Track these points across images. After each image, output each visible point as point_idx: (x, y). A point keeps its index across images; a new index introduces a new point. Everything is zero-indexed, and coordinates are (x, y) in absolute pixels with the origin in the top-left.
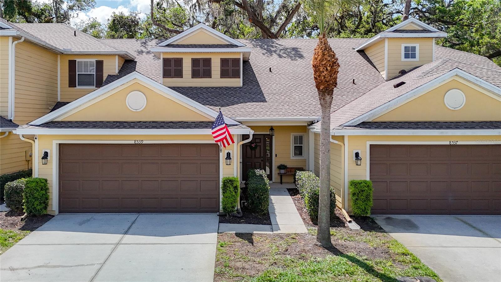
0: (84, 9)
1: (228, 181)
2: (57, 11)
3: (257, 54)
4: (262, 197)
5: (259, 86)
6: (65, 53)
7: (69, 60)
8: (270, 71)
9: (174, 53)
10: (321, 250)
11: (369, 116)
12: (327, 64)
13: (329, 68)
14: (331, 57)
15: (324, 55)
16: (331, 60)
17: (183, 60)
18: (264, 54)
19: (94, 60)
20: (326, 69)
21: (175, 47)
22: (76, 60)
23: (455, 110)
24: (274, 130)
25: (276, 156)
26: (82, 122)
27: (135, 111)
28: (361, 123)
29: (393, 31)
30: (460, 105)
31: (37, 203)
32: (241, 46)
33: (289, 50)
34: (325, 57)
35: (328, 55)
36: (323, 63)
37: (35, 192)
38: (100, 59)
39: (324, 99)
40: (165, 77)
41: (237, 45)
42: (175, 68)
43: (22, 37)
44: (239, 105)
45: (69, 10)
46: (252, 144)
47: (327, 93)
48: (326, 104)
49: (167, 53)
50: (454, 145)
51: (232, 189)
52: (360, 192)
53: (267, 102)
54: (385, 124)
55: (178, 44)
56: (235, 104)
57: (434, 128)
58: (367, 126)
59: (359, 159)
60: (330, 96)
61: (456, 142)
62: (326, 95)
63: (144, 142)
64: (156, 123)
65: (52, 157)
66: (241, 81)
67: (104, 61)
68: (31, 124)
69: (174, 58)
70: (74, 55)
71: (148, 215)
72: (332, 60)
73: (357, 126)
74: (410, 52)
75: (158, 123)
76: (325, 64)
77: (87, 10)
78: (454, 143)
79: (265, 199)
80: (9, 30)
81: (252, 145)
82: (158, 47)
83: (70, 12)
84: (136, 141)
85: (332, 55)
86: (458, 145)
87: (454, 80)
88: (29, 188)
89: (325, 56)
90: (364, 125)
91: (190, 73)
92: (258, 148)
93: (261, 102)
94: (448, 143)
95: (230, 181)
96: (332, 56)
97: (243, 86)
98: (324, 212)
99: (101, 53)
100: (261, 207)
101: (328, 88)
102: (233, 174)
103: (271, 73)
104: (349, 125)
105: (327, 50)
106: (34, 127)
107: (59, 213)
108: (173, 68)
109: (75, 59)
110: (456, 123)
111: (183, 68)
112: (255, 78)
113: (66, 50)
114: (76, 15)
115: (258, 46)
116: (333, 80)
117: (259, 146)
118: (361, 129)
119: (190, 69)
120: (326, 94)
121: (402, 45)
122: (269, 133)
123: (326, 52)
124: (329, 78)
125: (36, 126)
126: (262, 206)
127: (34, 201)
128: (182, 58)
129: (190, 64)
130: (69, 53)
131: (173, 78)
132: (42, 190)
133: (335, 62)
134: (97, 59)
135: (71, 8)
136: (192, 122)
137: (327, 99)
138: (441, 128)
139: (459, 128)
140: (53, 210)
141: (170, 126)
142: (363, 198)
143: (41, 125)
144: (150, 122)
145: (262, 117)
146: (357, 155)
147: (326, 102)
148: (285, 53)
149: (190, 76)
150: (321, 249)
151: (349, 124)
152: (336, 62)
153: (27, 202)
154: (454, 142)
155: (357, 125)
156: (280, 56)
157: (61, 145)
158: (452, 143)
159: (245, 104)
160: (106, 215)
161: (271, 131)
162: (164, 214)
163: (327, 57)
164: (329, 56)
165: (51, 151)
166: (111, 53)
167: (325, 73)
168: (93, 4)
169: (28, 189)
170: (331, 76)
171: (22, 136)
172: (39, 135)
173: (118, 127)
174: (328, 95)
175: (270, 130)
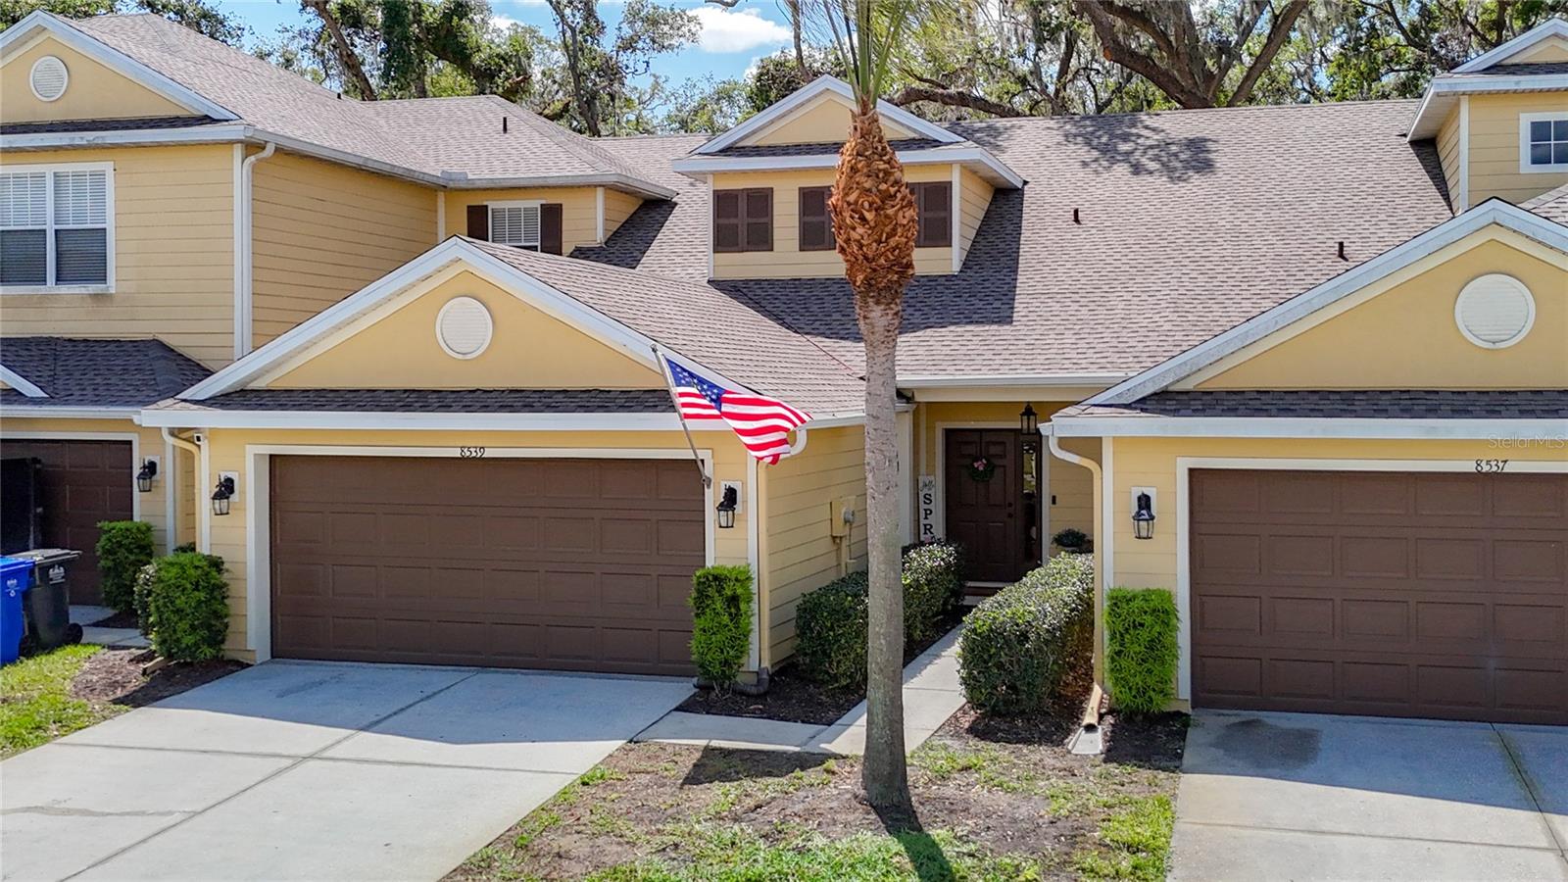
0: (670, 45)
1: (711, 578)
2: (576, 57)
3: (1060, 166)
4: (829, 635)
5: (1015, 272)
6: (451, 185)
7: (468, 207)
8: (1077, 220)
9: (744, 172)
10: (857, 815)
11: (1177, 372)
12: (860, 202)
13: (869, 216)
14: (878, 177)
15: (855, 173)
16: (874, 190)
17: (775, 193)
18: (1085, 164)
19: (535, 203)
20: (859, 218)
21: (747, 155)
22: (486, 206)
23: (1497, 350)
24: (1035, 414)
25: (1054, 502)
26: (320, 392)
27: (460, 357)
28: (1152, 395)
29: (1484, 70)
30: (1514, 333)
31: (183, 625)
32: (951, 143)
33: (1174, 148)
34: (857, 180)
35: (865, 170)
36: (852, 198)
37: (178, 594)
38: (552, 199)
39: (865, 317)
40: (720, 248)
41: (937, 141)
42: (751, 220)
43: (266, 142)
44: (917, 334)
45: (621, 53)
46: (977, 461)
47: (873, 297)
48: (873, 333)
49: (724, 173)
50: (1495, 473)
51: (719, 605)
52: (1127, 630)
53: (1014, 323)
54: (1234, 400)
55: (758, 144)
56: (906, 332)
57: (1408, 412)
58: (1171, 405)
59: (1143, 517)
60: (882, 307)
61: (1501, 465)
62: (871, 304)
63: (489, 453)
64: (519, 395)
65: (243, 493)
66: (953, 257)
67: (563, 207)
68: (184, 398)
69: (747, 189)
70: (473, 190)
71: (500, 676)
72: (881, 187)
73: (1133, 406)
74: (1552, 142)
75: (523, 394)
76: (856, 202)
77: (678, 47)
78: (1495, 469)
79: (843, 641)
80: (226, 123)
81: (976, 465)
82: (696, 157)
83: (624, 58)
84: (466, 450)
85: (880, 170)
86: (1508, 474)
87: (1492, 240)
88: (162, 581)
89: (857, 175)
90: (1164, 401)
91: (795, 233)
92: (998, 472)
93: (993, 323)
94: (1470, 467)
95: (716, 578)
96: (881, 175)
97: (961, 271)
98: (879, 688)
99: (551, 182)
100: (827, 665)
101: (873, 282)
102: (747, 558)
103: (1076, 226)
104: (1107, 403)
105: (867, 153)
106: (188, 404)
107: (273, 657)
108: (742, 220)
109: (485, 203)
110: (1498, 397)
111: (775, 218)
112: (1014, 245)
113: (453, 177)
114: (641, 67)
115: (1079, 139)
116: (888, 253)
117: (1000, 466)
118: (1142, 414)
119: (795, 221)
120: (870, 300)
121: (1522, 115)
122: (1019, 427)
123: (860, 161)
124: (874, 248)
125: (195, 404)
126: (831, 664)
127: (175, 619)
128: (772, 189)
129: (794, 207)
130: (463, 185)
131: (745, 253)
132: (196, 588)
133: (892, 193)
134: (544, 202)
135: (629, 45)
136: (622, 392)
137: (874, 318)
138: (1432, 412)
139: (1500, 412)
140: (249, 648)
141: (554, 404)
142: (1137, 649)
143: (210, 399)
144: (503, 391)
145: (970, 372)
146: (1144, 502)
147: (873, 327)
148: (1156, 158)
149: (796, 244)
150: (861, 810)
151: (1107, 400)
152: (896, 193)
153: (160, 623)
154: (1493, 463)
155: (1135, 402)
156: (1137, 169)
157: (278, 460)
158: (1486, 469)
159: (940, 330)
160: (387, 669)
161: (1025, 418)
162: (551, 674)
163: (863, 179)
164: (869, 176)
165: (242, 476)
166: (578, 181)
167: (860, 230)
168: (694, 30)
169: (162, 585)
170: (879, 242)
171: (167, 433)
172: (210, 429)
173: (407, 407)
174: (878, 303)
175: (1022, 415)
